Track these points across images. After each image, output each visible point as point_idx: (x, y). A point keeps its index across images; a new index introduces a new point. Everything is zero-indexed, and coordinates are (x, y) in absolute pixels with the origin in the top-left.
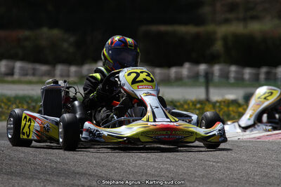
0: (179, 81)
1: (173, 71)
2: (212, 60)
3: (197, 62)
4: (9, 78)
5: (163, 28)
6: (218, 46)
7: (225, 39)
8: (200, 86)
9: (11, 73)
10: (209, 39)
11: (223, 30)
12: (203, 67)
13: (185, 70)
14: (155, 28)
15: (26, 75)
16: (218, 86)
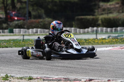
0: (88, 33)
1: (86, 30)
2: (98, 26)
3: (93, 27)
4: (36, 34)
5: (83, 17)
6: (100, 22)
7: (102, 20)
8: (94, 34)
9: (37, 32)
10: (97, 20)
11: (101, 17)
12: (95, 28)
13: (90, 29)
14: (80, 17)
15: (42, 33)
16: (100, 34)
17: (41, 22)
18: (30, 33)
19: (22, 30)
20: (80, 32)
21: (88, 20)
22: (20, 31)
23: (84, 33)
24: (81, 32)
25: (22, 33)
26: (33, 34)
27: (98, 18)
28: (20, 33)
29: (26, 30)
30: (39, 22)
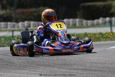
0: (98, 25)
1: (96, 21)
2: (111, 15)
3: (105, 17)
6: (113, 10)
9: (29, 26)
10: (110, 7)
12: (108, 19)
13: (101, 20)
17: (35, 12)
18: (21, 28)
19: (9, 23)
20: (87, 25)
21: (98, 8)
22: (7, 25)
23: (93, 26)
24: (89, 24)
25: (9, 28)
27: (111, 4)
28: (7, 27)
29: (15, 23)
30: (32, 13)
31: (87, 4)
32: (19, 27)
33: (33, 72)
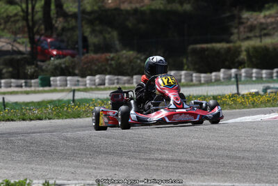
0: (218, 82)
1: (214, 74)
3: (229, 68)
4: (102, 87)
5: (205, 46)
6: (243, 56)
7: (247, 51)
8: (232, 84)
9: (103, 84)
10: (237, 52)
11: (245, 45)
13: (222, 74)
15: (113, 84)
16: (245, 83)
17: (112, 59)
18: (88, 86)
19: (69, 78)
20: (200, 81)
21: (218, 53)
22: (66, 81)
24: (203, 80)
25: (69, 86)
26: (93, 87)
27: (240, 47)
28: (66, 85)
29: (80, 79)
30: (107, 60)
31: (199, 46)
32: (85, 85)
33: (85, 165)
